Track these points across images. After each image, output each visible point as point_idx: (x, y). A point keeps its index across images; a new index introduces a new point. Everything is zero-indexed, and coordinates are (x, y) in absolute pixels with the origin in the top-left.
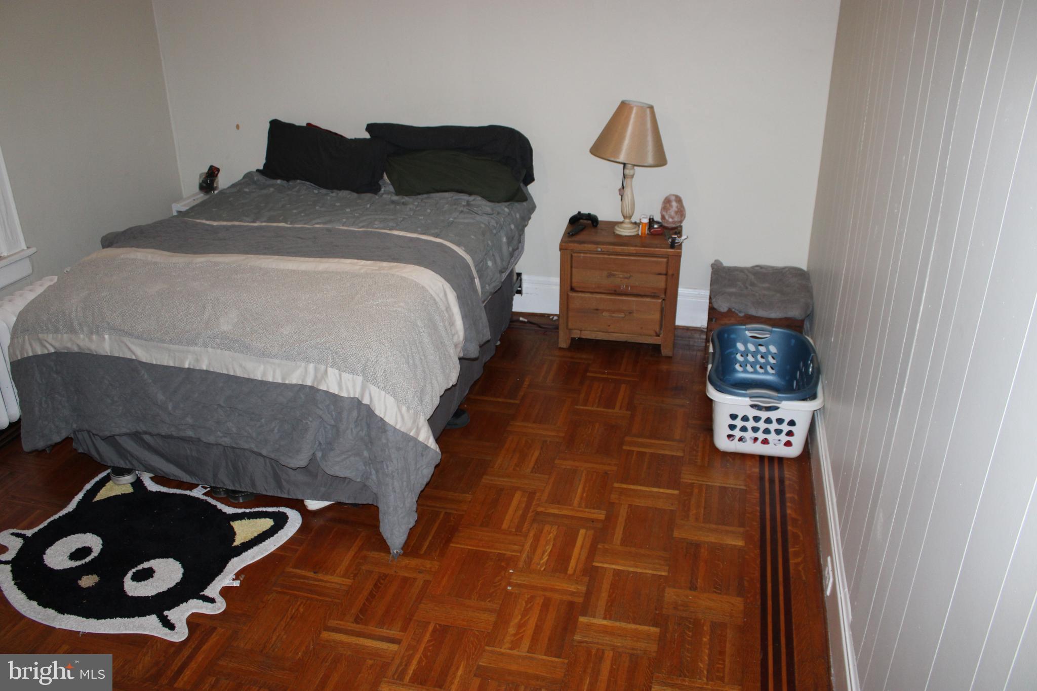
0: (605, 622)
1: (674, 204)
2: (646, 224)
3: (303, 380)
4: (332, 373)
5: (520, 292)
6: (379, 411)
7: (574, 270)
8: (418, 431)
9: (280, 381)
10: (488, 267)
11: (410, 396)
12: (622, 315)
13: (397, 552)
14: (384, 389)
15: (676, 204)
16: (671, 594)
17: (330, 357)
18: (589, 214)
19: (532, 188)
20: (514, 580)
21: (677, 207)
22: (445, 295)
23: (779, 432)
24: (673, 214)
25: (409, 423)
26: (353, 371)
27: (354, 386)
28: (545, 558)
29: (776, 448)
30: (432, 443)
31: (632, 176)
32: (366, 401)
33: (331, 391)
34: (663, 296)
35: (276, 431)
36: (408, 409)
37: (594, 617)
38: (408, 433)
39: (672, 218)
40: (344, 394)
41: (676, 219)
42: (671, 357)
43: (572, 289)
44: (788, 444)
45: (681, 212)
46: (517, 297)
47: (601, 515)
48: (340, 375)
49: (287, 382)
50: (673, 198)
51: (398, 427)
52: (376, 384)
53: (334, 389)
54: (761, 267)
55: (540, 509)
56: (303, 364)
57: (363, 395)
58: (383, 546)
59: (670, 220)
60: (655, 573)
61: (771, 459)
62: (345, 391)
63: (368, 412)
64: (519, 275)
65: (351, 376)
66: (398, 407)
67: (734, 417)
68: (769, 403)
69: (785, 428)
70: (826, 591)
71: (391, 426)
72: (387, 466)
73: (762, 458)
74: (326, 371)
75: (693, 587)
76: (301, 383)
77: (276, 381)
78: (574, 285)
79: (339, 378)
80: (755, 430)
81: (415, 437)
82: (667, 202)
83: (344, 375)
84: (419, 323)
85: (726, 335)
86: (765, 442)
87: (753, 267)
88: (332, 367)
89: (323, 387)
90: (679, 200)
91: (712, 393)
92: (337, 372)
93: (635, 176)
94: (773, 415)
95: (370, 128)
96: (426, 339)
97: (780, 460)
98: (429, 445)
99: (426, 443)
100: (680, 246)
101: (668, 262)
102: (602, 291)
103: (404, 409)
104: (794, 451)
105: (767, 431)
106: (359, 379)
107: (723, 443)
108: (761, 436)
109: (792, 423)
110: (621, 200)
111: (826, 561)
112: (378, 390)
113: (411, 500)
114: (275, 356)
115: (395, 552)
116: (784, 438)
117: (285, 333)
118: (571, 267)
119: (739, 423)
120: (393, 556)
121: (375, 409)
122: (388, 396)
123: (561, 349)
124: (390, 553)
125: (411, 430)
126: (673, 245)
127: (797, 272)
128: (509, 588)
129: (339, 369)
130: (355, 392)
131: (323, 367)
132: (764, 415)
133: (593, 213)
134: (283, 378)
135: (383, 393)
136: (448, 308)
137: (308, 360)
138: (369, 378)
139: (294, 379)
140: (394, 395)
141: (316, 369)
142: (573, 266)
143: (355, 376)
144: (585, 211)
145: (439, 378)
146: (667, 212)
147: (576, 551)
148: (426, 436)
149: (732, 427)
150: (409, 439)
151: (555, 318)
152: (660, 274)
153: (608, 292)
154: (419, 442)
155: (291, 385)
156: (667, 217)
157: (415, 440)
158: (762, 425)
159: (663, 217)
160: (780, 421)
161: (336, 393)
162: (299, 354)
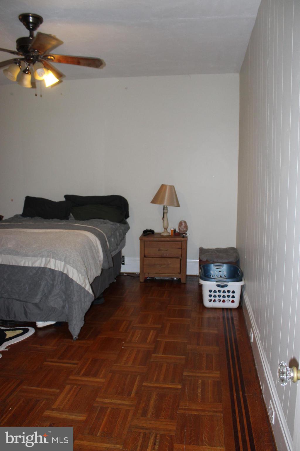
0: (163, 355)
1: (183, 224)
2: (173, 230)
3: (40, 265)
4: (52, 260)
5: (123, 264)
6: (70, 276)
7: (145, 248)
8: (85, 285)
9: (30, 266)
10: (111, 241)
11: (83, 271)
12: (165, 266)
13: (76, 338)
14: (73, 267)
15: (183, 225)
16: (189, 347)
17: (52, 254)
18: (151, 230)
19: (128, 220)
20: (124, 345)
21: (184, 225)
22: (96, 241)
23: (228, 296)
24: (183, 227)
25: (82, 281)
26: (60, 260)
27: (61, 266)
28: (137, 339)
29: (228, 305)
30: (91, 291)
31: (167, 213)
32: (65, 272)
33: (51, 268)
34: (180, 257)
35: (27, 288)
36: (82, 275)
37: (158, 354)
38: (81, 285)
39: (183, 229)
40: (57, 269)
41: (184, 230)
42: (185, 284)
43: (145, 256)
44: (233, 301)
45: (186, 227)
46: (122, 266)
47: (160, 326)
48: (55, 261)
49: (34, 266)
50: (183, 222)
51: (77, 282)
52: (69, 264)
53: (53, 267)
54: (219, 248)
55: (134, 325)
56: (41, 258)
57: (64, 269)
58: (70, 336)
59: (182, 230)
60: (182, 341)
61: (227, 309)
62: (57, 267)
63: (67, 276)
64: (123, 257)
65: (60, 262)
66: (78, 274)
67: (210, 291)
68: (224, 283)
69: (231, 294)
70: (251, 341)
71: (75, 281)
72: (73, 299)
73: (223, 309)
74: (50, 260)
75: (198, 344)
76: (39, 266)
77: (29, 266)
78: (146, 254)
79: (55, 263)
80: (219, 296)
81: (84, 287)
82: (181, 224)
83: (57, 261)
84: (86, 247)
85: (206, 268)
86: (224, 301)
87: (216, 249)
88: (52, 258)
89: (48, 267)
90: (185, 222)
91: (202, 282)
92: (54, 260)
93: (168, 212)
94: (226, 289)
95: (66, 196)
96: (89, 254)
97: (231, 309)
98: (90, 292)
99: (88, 291)
100: (187, 237)
101: (182, 244)
102: (157, 256)
103: (80, 275)
104: (236, 305)
105: (224, 296)
106: (63, 263)
107: (207, 304)
108: (222, 299)
109: (233, 292)
110: (163, 222)
111: (250, 330)
112: (70, 267)
113: (82, 315)
114: (29, 256)
115: (75, 337)
116: (231, 299)
117: (34, 247)
118: (144, 247)
119: (213, 294)
120: (74, 340)
121: (69, 274)
122: (74, 269)
123: (141, 282)
124: (73, 338)
125: (83, 284)
126: (183, 237)
127: (233, 249)
128: (123, 347)
129: (55, 259)
130: (61, 269)
131: (48, 259)
132: (222, 289)
133: (152, 229)
134: (32, 265)
135: (72, 268)
136: (97, 246)
137: (42, 257)
138: (66, 262)
139: (37, 265)
140: (77, 269)
141: (46, 260)
142: (145, 246)
143: (61, 262)
144: (149, 229)
145: (93, 271)
146: (181, 227)
147: (150, 337)
148: (88, 288)
149: (210, 296)
150: (81, 289)
151: (138, 274)
152: (179, 248)
153: (159, 257)
154: (86, 290)
155: (35, 267)
156: (181, 229)
157: (84, 289)
158: (222, 294)
159: (179, 229)
160: (229, 291)
161: (53, 269)
162: (39, 254)
